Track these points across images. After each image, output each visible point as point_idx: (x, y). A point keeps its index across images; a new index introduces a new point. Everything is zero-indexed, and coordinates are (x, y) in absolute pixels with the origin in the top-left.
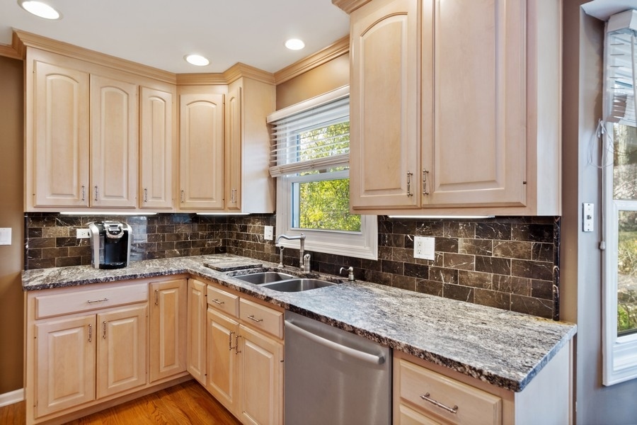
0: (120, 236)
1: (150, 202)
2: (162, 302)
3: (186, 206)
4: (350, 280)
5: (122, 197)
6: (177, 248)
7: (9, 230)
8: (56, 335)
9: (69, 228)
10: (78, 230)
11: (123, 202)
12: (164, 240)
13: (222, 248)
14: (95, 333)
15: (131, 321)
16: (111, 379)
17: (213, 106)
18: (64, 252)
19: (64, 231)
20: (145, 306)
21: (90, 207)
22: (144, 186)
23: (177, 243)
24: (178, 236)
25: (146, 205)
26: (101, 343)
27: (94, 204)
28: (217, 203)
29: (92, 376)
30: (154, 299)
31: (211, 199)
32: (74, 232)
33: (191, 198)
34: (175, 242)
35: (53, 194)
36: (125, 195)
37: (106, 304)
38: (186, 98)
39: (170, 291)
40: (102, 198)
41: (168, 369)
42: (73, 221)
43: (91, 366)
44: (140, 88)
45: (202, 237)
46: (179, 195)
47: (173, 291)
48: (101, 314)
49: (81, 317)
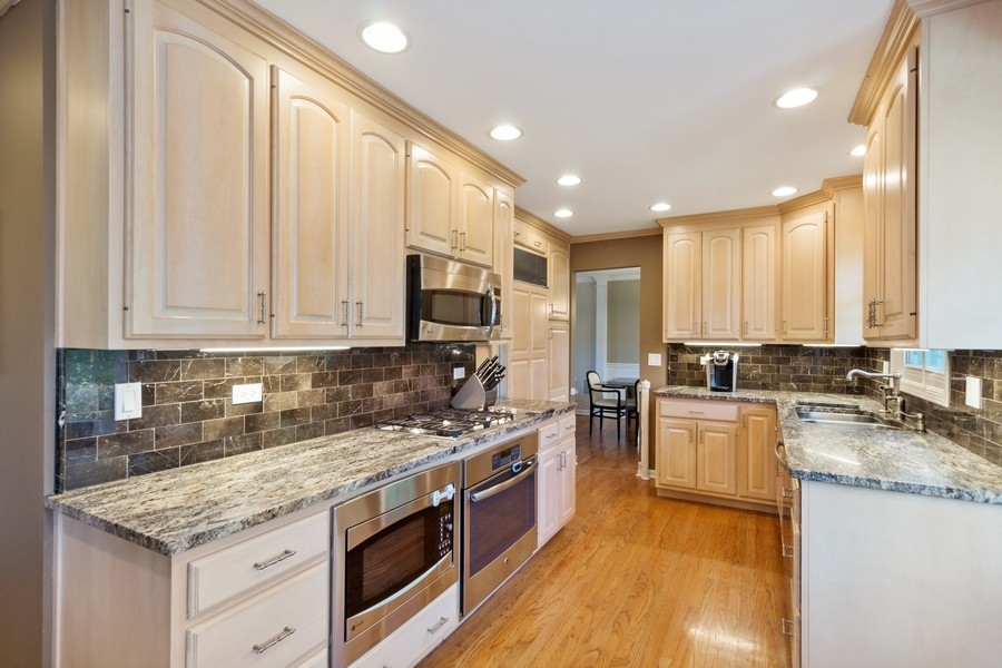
0: (725, 363)
1: (751, 333)
2: (751, 426)
3: (789, 337)
4: (917, 430)
5: (726, 330)
6: (793, 381)
7: (660, 355)
8: (672, 430)
9: (696, 356)
10: (702, 358)
11: (728, 334)
12: (778, 372)
13: (857, 388)
14: (696, 437)
15: (723, 435)
16: (707, 479)
17: (814, 227)
18: (691, 375)
19: (691, 358)
20: (734, 426)
21: (703, 339)
22: (745, 319)
23: (795, 377)
24: (795, 370)
25: (748, 337)
26: (700, 446)
27: (704, 336)
28: (818, 333)
29: (693, 469)
30: (743, 421)
31: (813, 329)
32: (698, 359)
33: (793, 329)
34: (792, 376)
35: (678, 330)
36: (729, 328)
37: (702, 416)
38: (789, 225)
39: (758, 419)
40: (711, 332)
41: (756, 490)
42: (698, 350)
43: (693, 462)
44: (743, 231)
45: (827, 372)
46: (781, 326)
47: (762, 419)
48: (700, 423)
49: (686, 422)
